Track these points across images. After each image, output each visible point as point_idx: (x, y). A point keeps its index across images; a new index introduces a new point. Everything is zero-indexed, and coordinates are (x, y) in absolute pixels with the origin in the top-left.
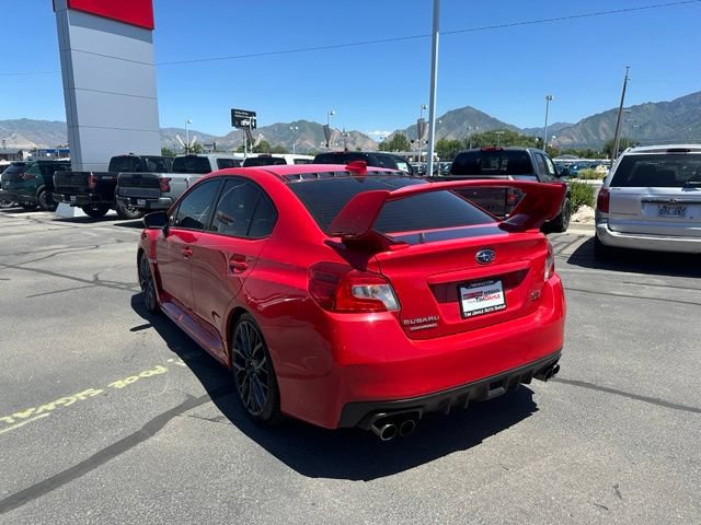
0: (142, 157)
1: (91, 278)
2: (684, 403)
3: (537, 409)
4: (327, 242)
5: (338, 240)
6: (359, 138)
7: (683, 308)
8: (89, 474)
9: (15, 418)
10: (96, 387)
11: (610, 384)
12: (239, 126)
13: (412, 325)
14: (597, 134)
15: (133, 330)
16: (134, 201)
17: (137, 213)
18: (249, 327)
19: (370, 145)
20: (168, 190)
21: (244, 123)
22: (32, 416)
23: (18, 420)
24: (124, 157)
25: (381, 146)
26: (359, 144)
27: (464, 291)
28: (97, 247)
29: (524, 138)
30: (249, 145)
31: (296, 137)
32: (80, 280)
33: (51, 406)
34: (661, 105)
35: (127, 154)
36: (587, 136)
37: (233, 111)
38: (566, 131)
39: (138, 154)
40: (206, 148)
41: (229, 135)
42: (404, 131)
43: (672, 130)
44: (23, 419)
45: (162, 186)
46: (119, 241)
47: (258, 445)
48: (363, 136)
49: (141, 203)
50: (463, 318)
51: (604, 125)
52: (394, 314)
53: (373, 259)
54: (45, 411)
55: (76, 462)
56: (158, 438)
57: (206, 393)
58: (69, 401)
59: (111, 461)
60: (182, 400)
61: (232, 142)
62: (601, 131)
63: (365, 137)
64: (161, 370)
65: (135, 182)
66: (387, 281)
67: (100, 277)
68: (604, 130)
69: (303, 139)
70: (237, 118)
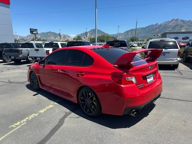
0: (10, 43)
1: (8, 81)
2: (185, 100)
3: (156, 105)
4: (113, 66)
5: (116, 66)
6: (67, 37)
7: (170, 78)
8: (52, 138)
9: (15, 125)
10: (35, 113)
11: (167, 97)
12: (33, 33)
13: (139, 87)
14: (128, 36)
15: (33, 95)
16: (10, 57)
17: (9, 61)
18: (87, 91)
19: (71, 39)
20: (22, 53)
21: (34, 32)
22: (21, 124)
23: (17, 126)
24: (4, 43)
25: (74, 39)
26: (67, 38)
27: (147, 77)
28: (2, 72)
29: (111, 37)
30: (36, 39)
31: (49, 36)
32: (4, 82)
33: (25, 120)
34: (142, 28)
35: (5, 43)
36: (126, 36)
37: (30, 29)
38: (121, 35)
39: (8, 42)
40: (21, 40)
41: (28, 36)
42: (80, 35)
43: (145, 34)
44: (18, 126)
45: (20, 52)
46: (9, 69)
47: (95, 123)
48: (68, 36)
49: (13, 57)
50: (147, 84)
51: (130, 33)
52: (135, 84)
53: (130, 70)
54: (24, 122)
55: (46, 135)
56: (65, 125)
57: (69, 111)
58: (29, 118)
59: (56, 133)
60: (64, 114)
61: (29, 38)
62: (129, 35)
63: (69, 37)
64: (51, 106)
65: (11, 51)
66: (134, 76)
67: (11, 81)
68: (130, 35)
69: (51, 37)
70: (32, 31)
